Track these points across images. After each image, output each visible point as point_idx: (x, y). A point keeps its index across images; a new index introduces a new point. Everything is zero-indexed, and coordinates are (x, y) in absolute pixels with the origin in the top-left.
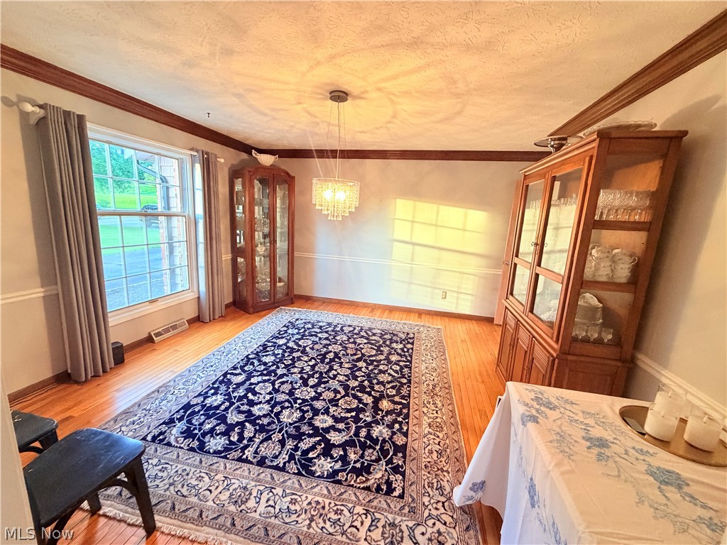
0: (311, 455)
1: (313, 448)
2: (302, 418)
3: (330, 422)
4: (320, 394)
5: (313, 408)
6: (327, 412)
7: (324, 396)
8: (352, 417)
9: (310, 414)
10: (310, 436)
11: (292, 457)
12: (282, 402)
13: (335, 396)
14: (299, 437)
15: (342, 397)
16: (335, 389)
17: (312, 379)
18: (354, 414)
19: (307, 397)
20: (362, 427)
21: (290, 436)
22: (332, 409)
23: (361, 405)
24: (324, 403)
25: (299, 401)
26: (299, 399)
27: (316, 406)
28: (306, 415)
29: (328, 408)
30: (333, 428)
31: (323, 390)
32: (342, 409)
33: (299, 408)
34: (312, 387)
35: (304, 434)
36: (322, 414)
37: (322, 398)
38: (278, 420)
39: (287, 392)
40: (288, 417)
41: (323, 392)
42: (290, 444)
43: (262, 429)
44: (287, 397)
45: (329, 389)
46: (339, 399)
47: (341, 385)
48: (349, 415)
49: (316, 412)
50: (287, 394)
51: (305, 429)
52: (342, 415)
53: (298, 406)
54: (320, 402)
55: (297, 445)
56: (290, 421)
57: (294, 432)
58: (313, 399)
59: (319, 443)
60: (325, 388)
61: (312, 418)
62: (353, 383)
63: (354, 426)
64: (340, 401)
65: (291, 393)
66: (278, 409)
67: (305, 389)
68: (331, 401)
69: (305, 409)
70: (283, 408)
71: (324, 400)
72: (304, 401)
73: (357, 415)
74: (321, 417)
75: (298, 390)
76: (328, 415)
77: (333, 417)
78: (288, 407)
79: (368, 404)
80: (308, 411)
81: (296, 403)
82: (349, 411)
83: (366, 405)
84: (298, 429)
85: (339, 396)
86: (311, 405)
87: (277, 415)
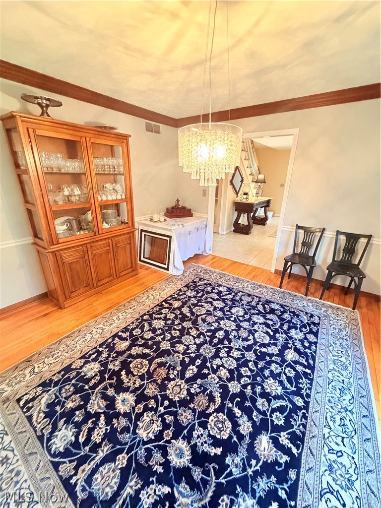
0: (228, 293)
1: (226, 295)
2: (231, 308)
3: (215, 303)
4: (217, 321)
5: (224, 312)
6: (215, 309)
7: (214, 319)
8: (201, 302)
9: (226, 309)
10: (227, 299)
11: (236, 294)
12: (245, 321)
13: (206, 317)
14: (232, 300)
15: (202, 315)
16: (204, 323)
17: (221, 337)
18: (200, 304)
19: (227, 321)
20: (199, 297)
21: (238, 301)
22: (212, 309)
23: (192, 307)
24: (216, 313)
25: (232, 319)
26: (232, 321)
27: (221, 313)
28: (228, 309)
29: (213, 310)
30: (214, 300)
31: (213, 324)
32: (205, 308)
33: (232, 314)
34: (222, 329)
35: (230, 301)
36: (218, 308)
37: (216, 318)
38: (245, 310)
39: (242, 329)
40: (239, 310)
41: (214, 322)
42: (237, 298)
43: (254, 308)
44: (241, 324)
45: (208, 324)
46: (204, 314)
47: (198, 325)
48: (203, 304)
49: (222, 310)
50: (242, 327)
51: (229, 303)
52: (207, 305)
53: (233, 316)
54: (218, 315)
55: (234, 297)
56: (238, 308)
57: (235, 303)
58: (222, 319)
59: (223, 296)
60: (212, 326)
61: (225, 307)
62: (187, 324)
63: (203, 299)
64: (204, 312)
65: (239, 327)
66: (247, 317)
67: (227, 328)
68: (211, 314)
69: (229, 313)
70: (243, 317)
71: (215, 316)
72: (229, 319)
73: (198, 303)
74: (219, 306)
75: (233, 328)
76: (215, 307)
77: (212, 305)
78: (240, 316)
79: (188, 307)
80: (227, 311)
81: (235, 318)
82: (202, 306)
83: (189, 307)
84: (233, 303)
85: (203, 316)
86: (225, 314)
87: (246, 313)
